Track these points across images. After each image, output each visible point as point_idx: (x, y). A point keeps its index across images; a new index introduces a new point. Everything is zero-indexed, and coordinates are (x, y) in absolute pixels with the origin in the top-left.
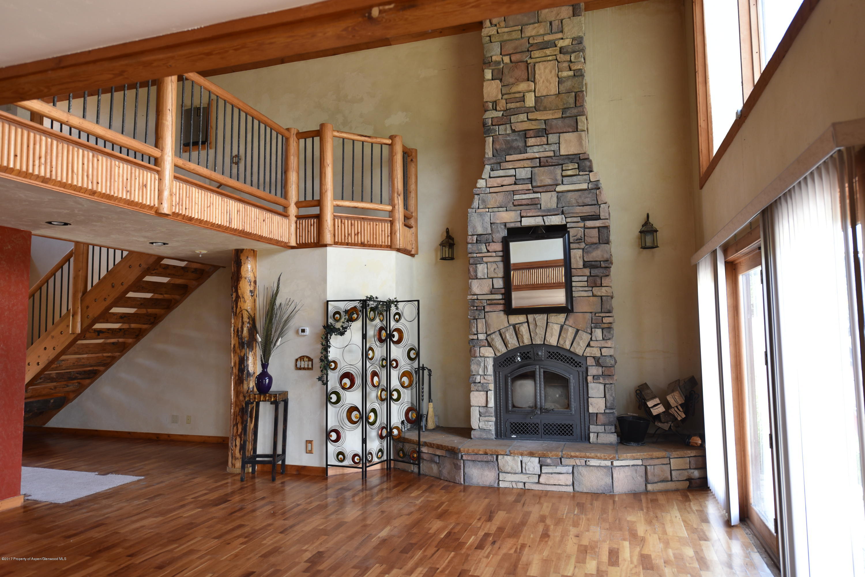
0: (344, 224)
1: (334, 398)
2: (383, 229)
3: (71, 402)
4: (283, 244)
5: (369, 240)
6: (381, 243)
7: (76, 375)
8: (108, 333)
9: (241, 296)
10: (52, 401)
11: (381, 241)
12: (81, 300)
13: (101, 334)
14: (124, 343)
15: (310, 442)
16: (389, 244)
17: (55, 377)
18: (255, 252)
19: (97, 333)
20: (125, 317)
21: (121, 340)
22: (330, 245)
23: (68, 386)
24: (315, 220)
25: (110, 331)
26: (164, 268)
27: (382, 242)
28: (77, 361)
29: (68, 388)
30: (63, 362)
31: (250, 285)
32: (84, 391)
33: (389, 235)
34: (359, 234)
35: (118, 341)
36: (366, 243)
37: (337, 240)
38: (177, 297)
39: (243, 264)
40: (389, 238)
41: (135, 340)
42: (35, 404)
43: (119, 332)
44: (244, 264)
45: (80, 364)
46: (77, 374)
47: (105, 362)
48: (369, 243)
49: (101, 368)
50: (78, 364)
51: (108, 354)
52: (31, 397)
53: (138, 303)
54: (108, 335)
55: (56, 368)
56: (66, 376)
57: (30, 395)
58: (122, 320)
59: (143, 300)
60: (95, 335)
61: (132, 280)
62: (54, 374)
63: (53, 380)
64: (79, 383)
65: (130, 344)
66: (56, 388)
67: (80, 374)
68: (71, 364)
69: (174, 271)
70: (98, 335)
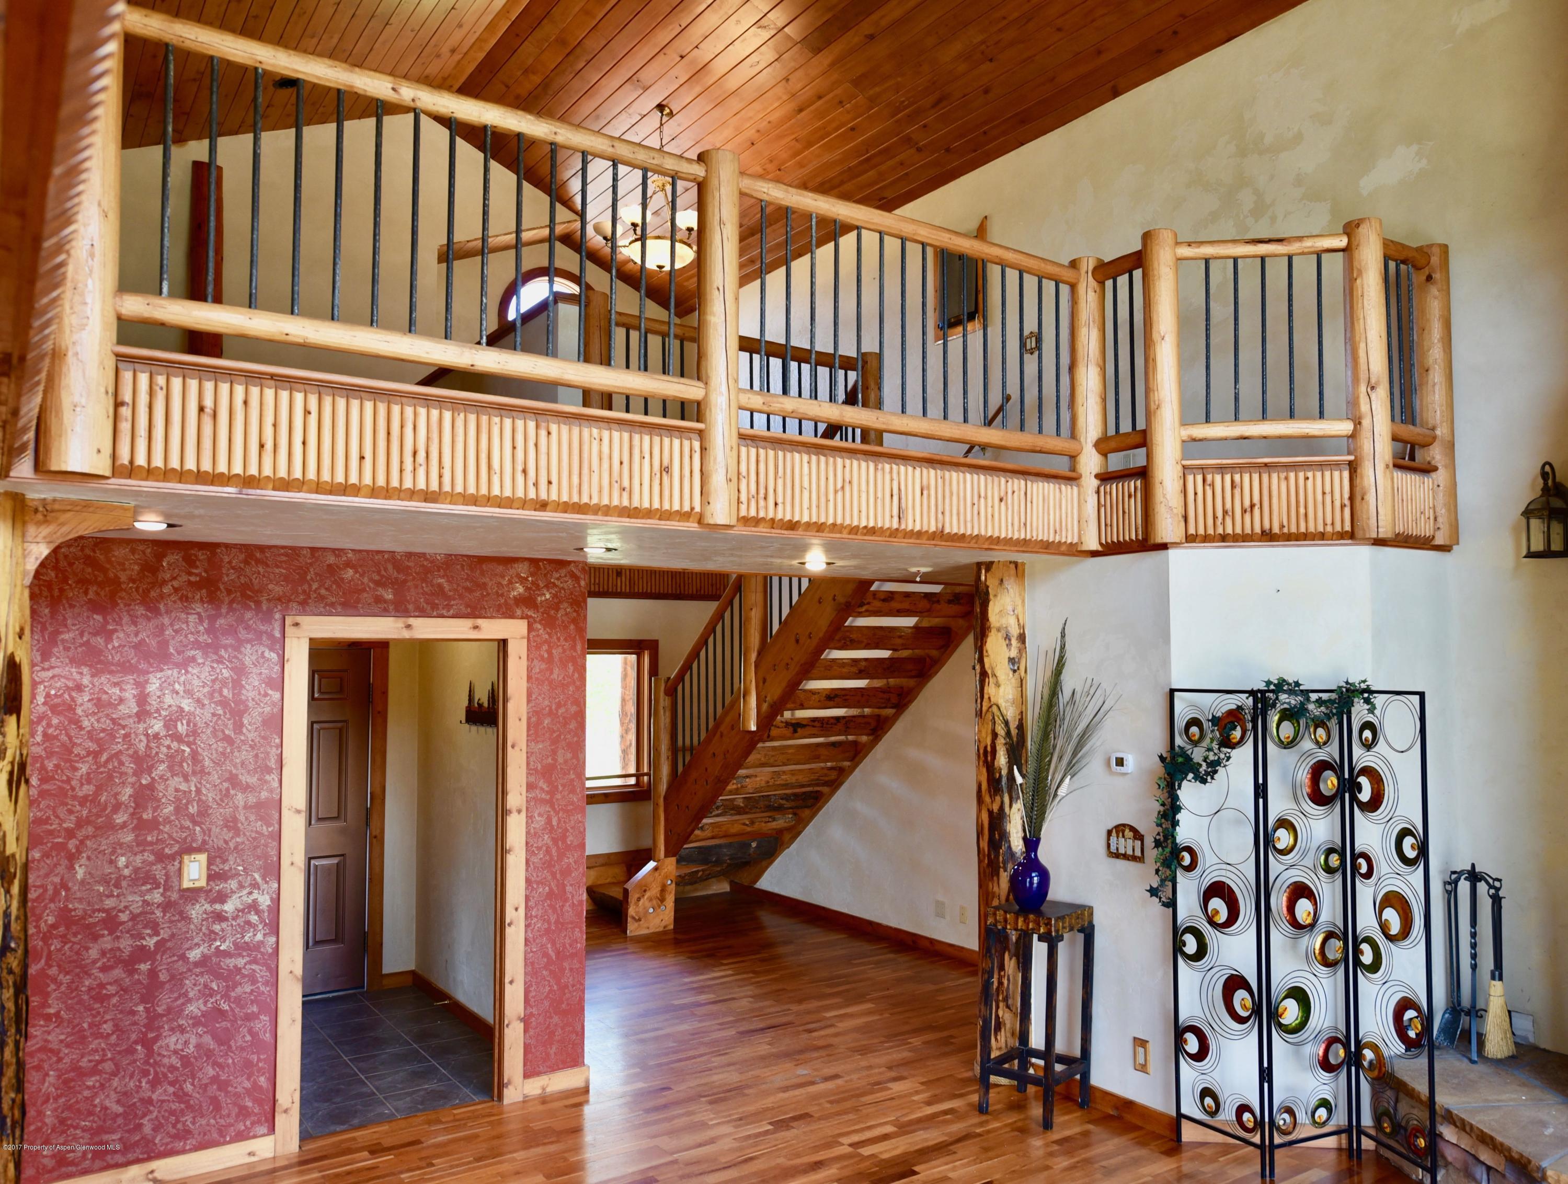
0: (1212, 485)
1: (1191, 945)
2: (1328, 489)
3: (788, 848)
4: (1063, 548)
5: (1285, 523)
6: (1321, 529)
8: (814, 726)
9: (989, 672)
10: (754, 845)
11: (1320, 522)
12: (756, 667)
13: (799, 729)
14: (855, 743)
15: (1140, 1043)
16: (1348, 528)
17: (741, 804)
18: (1020, 567)
19: (791, 729)
20: (836, 696)
21: (850, 738)
22: (1176, 545)
23: (774, 820)
24: (1139, 483)
25: (816, 724)
26: (886, 598)
27: (1325, 524)
28: (772, 778)
29: (774, 823)
30: (749, 779)
31: (1009, 645)
32: (804, 828)
33: (1347, 502)
34: (1257, 511)
35: (846, 738)
36: (1276, 530)
37: (1192, 531)
38: (934, 653)
39: (991, 597)
40: (1347, 511)
41: (871, 738)
42: (725, 850)
43: (835, 724)
44: (995, 596)
46: (782, 799)
47: (826, 778)
48: (1285, 530)
49: (825, 789)
50: (776, 783)
51: (829, 764)
52: (713, 838)
53: (854, 670)
54: (814, 731)
55: (736, 792)
56: (762, 804)
57: (710, 835)
58: (831, 703)
59: (864, 663)
60: (788, 732)
61: (824, 629)
62: (739, 800)
63: (739, 811)
64: (795, 814)
65: (864, 745)
66: (752, 823)
67: (787, 800)
68: (763, 784)
69: (908, 603)
70: (795, 731)
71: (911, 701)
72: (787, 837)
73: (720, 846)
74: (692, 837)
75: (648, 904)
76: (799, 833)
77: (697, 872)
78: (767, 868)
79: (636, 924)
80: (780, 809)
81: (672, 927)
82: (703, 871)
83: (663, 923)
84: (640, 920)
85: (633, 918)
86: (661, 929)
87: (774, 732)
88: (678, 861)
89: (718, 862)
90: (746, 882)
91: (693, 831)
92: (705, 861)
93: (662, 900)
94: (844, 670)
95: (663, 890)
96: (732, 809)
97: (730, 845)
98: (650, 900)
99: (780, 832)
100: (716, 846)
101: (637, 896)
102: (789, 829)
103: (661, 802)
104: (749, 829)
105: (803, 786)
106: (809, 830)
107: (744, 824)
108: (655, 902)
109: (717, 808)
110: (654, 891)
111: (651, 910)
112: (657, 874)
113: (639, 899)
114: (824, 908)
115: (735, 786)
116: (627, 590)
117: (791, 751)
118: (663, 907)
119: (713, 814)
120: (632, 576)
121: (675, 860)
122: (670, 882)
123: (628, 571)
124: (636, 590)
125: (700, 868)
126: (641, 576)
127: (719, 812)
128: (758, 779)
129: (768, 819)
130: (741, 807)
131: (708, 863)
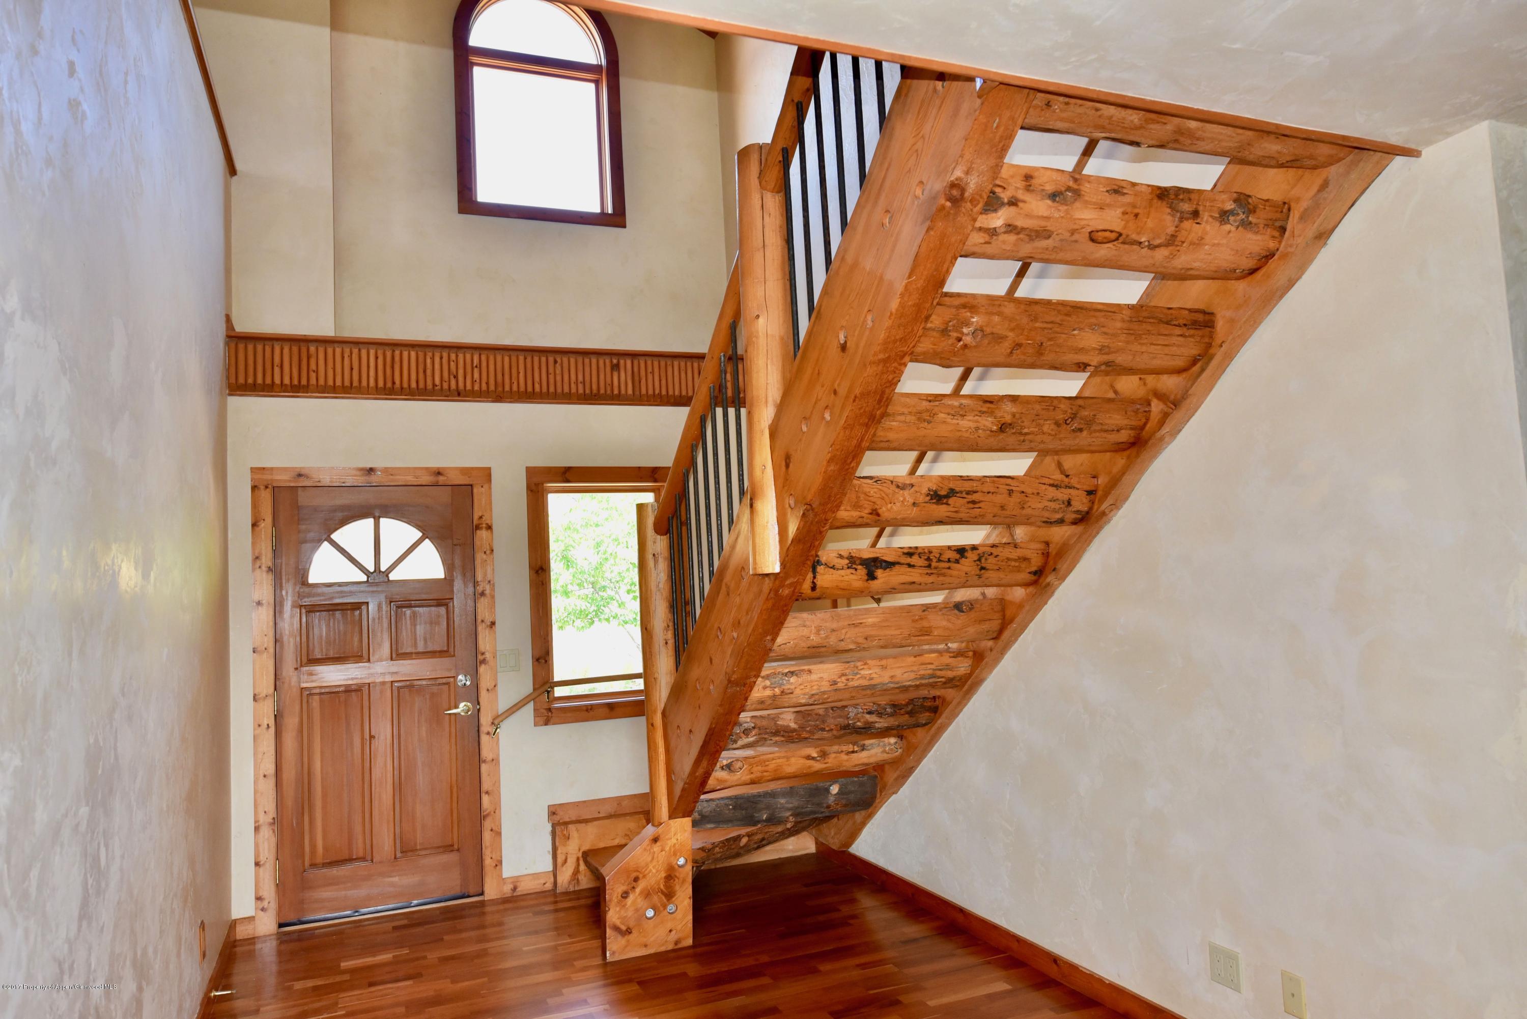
3: (895, 792)
7: (868, 716)
8: (910, 566)
10: (835, 789)
13: (879, 573)
14: (1002, 604)
17: (793, 725)
19: (862, 571)
20: (952, 493)
21: (991, 592)
23: (863, 748)
25: (915, 560)
26: (1054, 196)
28: (843, 675)
29: (864, 754)
30: (793, 680)
32: (919, 761)
35: (983, 594)
38: (1170, 383)
41: (1031, 589)
42: (783, 801)
43: (957, 561)
45: (855, 683)
46: (870, 713)
47: (950, 674)
49: (949, 693)
50: (851, 684)
51: (953, 646)
52: (753, 782)
53: (988, 422)
54: (915, 575)
55: (774, 702)
56: (831, 722)
57: (747, 778)
58: (942, 511)
59: (1009, 407)
60: (855, 578)
61: (899, 287)
62: (788, 719)
63: (790, 737)
64: (901, 737)
65: (1020, 606)
66: (824, 754)
67: (880, 715)
68: (825, 687)
69: (1119, 211)
70: (871, 576)
71: (1116, 506)
72: (891, 776)
73: (773, 795)
74: (711, 782)
75: (641, 903)
76: (911, 770)
77: (739, 838)
78: (863, 824)
79: (622, 941)
80: (867, 731)
81: (689, 942)
82: (749, 835)
83: (673, 937)
84: (629, 931)
85: (616, 929)
86: (670, 947)
87: (825, 578)
88: (695, 824)
89: (772, 820)
90: (835, 844)
91: (707, 775)
92: (750, 820)
93: (669, 895)
94: (966, 423)
95: (671, 875)
96: (776, 733)
97: (790, 793)
98: (647, 894)
99: (880, 767)
100: (766, 794)
101: (620, 889)
102: (895, 763)
103: (658, 720)
104: (817, 766)
105: (905, 689)
106: (929, 765)
107: (809, 758)
108: (655, 899)
109: (746, 732)
110: (655, 877)
111: (650, 913)
112: (656, 848)
113: (625, 895)
114: (961, 910)
115: (768, 692)
116: (630, 392)
117: (870, 620)
118: (671, 907)
119: (740, 743)
120: (636, 369)
121: (687, 821)
122: (681, 861)
123: (629, 362)
124: (644, 391)
125: (743, 831)
126: (650, 370)
127: (751, 739)
128: (814, 677)
129: (850, 748)
130: (794, 730)
131: (755, 824)
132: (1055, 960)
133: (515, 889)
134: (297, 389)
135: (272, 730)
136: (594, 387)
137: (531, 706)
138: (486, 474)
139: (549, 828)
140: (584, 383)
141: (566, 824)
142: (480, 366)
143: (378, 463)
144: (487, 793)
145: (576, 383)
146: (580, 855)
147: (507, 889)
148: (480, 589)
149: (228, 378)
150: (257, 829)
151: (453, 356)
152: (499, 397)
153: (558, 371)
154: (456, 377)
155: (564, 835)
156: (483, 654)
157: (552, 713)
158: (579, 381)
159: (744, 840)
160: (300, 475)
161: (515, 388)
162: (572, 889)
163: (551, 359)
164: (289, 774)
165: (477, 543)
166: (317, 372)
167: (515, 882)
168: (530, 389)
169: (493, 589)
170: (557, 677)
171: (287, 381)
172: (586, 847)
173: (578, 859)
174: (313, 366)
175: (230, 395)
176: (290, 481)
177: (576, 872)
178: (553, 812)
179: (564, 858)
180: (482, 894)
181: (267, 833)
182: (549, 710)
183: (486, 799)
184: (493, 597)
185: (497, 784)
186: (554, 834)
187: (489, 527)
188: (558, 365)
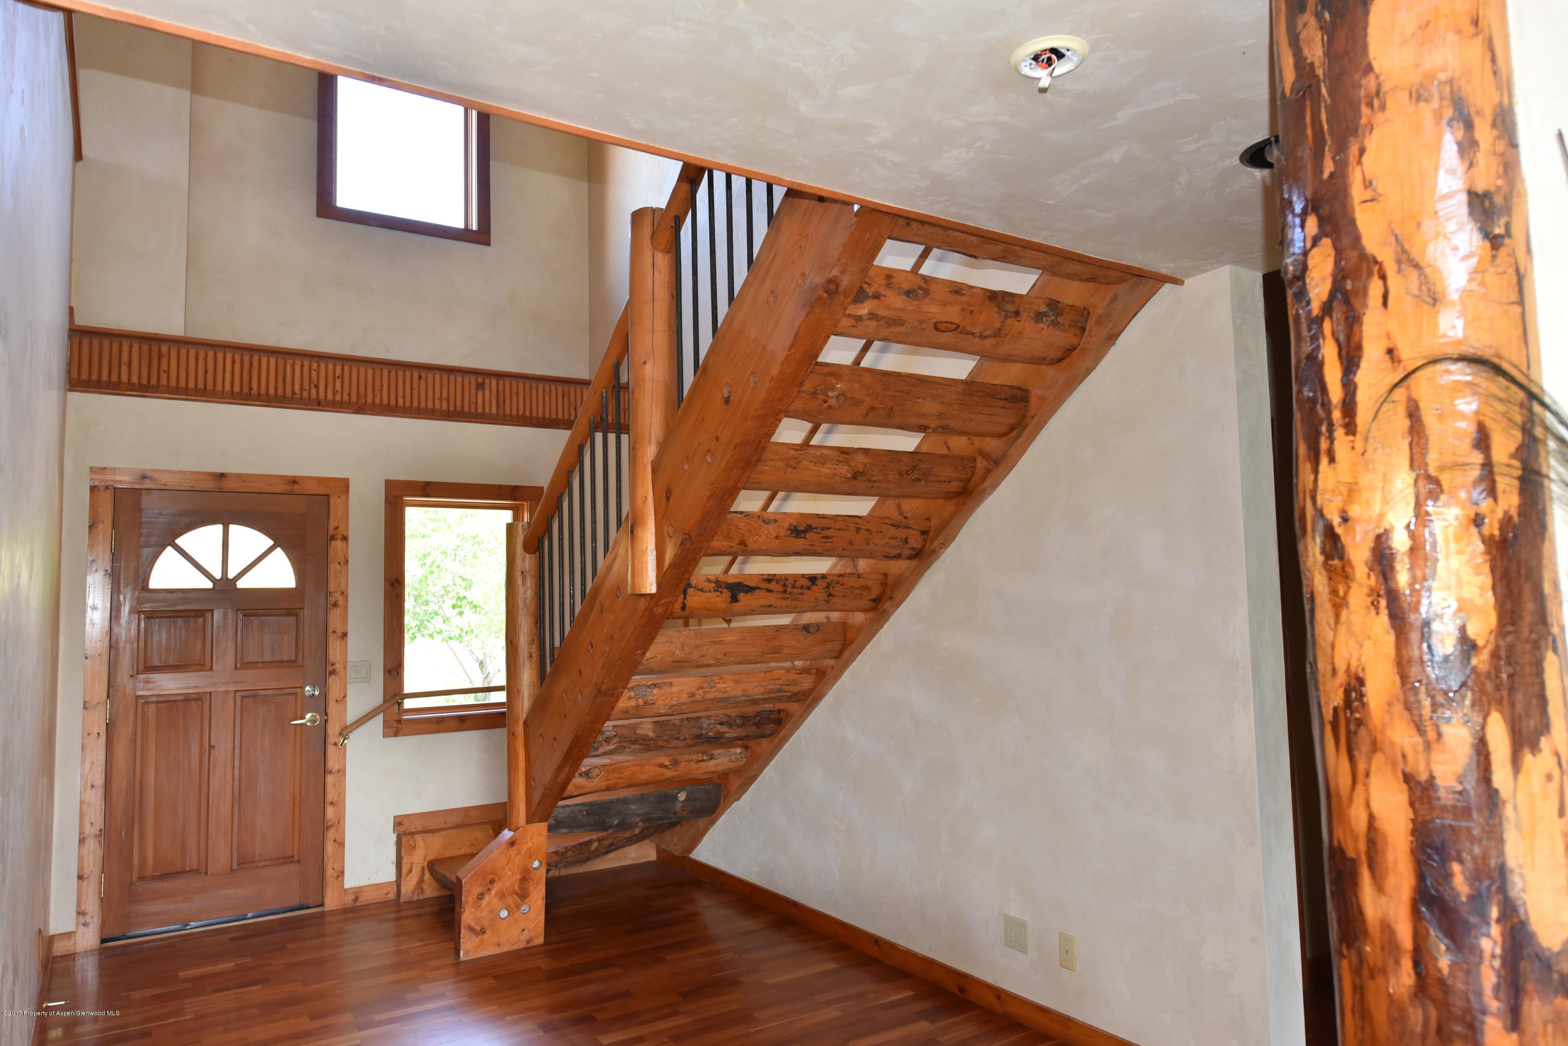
3: (738, 799)
7: (719, 727)
8: (768, 590)
10: (682, 796)
12: (654, 471)
13: (741, 596)
14: (844, 627)
17: (651, 734)
19: (727, 594)
20: (809, 528)
21: (835, 616)
23: (712, 757)
25: (773, 586)
26: (908, 293)
28: (701, 688)
29: (713, 762)
30: (655, 691)
32: (761, 770)
35: (828, 618)
38: (993, 445)
41: (870, 615)
42: (633, 807)
43: (809, 588)
45: (711, 696)
46: (721, 724)
47: (795, 689)
49: (793, 707)
50: (708, 696)
51: (798, 663)
52: (608, 789)
53: (844, 470)
54: (772, 599)
55: (637, 712)
56: (686, 732)
57: (603, 784)
58: (800, 543)
59: (861, 458)
60: (721, 600)
61: (781, 356)
62: (647, 728)
63: (647, 745)
64: (746, 748)
65: (860, 629)
66: (675, 763)
67: (730, 725)
68: (684, 698)
69: (958, 308)
70: (734, 599)
71: (945, 545)
72: (734, 783)
73: (625, 801)
74: (570, 789)
75: (496, 903)
76: (753, 778)
77: (590, 842)
78: (706, 830)
79: (476, 940)
80: (717, 741)
81: (541, 940)
82: (599, 840)
83: (526, 935)
84: (483, 931)
85: (471, 929)
86: (522, 945)
87: (695, 600)
88: (550, 828)
89: (624, 825)
90: (676, 850)
91: (568, 781)
92: (602, 826)
93: (523, 896)
94: (825, 470)
95: (526, 877)
96: (635, 742)
97: (641, 799)
98: (502, 896)
99: (725, 776)
100: (618, 801)
101: (476, 891)
102: (738, 771)
103: (520, 729)
104: (669, 774)
105: (754, 702)
106: (770, 772)
107: (662, 766)
108: (510, 900)
109: (608, 740)
110: (510, 879)
111: (504, 914)
112: (513, 852)
113: (481, 897)
114: (795, 904)
115: (632, 703)
116: (494, 411)
117: (730, 638)
118: (525, 908)
119: (601, 750)
120: (501, 389)
121: (543, 826)
122: (536, 864)
123: (494, 382)
124: (508, 412)
125: (594, 836)
126: (514, 391)
127: (612, 747)
128: (674, 689)
129: (700, 757)
130: (651, 739)
131: (606, 829)
132: (877, 941)
133: (356, 899)
134: (145, 389)
135: (103, 739)
136: (459, 404)
137: (380, 717)
138: (343, 485)
139: (394, 838)
140: (448, 400)
141: (412, 834)
142: (342, 377)
143: (230, 468)
144: (332, 803)
145: (441, 399)
146: (426, 864)
147: (349, 899)
148: (332, 600)
149: (69, 372)
150: (82, 841)
151: (315, 365)
152: (360, 409)
153: (423, 387)
154: (317, 386)
155: (410, 845)
156: (333, 664)
157: (402, 724)
158: (443, 398)
159: (595, 845)
160: (144, 477)
161: (377, 400)
162: (415, 898)
163: (416, 375)
164: (120, 784)
165: (332, 553)
166: (168, 372)
167: (357, 892)
168: (393, 403)
169: (346, 600)
170: (407, 690)
171: (135, 380)
172: (431, 857)
173: (423, 869)
174: (164, 366)
175: (70, 390)
176: (133, 483)
177: (421, 881)
178: (399, 822)
179: (409, 867)
180: (322, 905)
181: (92, 845)
182: (399, 721)
183: (330, 811)
184: (346, 608)
185: (342, 794)
186: (399, 844)
187: (345, 538)
188: (422, 380)
